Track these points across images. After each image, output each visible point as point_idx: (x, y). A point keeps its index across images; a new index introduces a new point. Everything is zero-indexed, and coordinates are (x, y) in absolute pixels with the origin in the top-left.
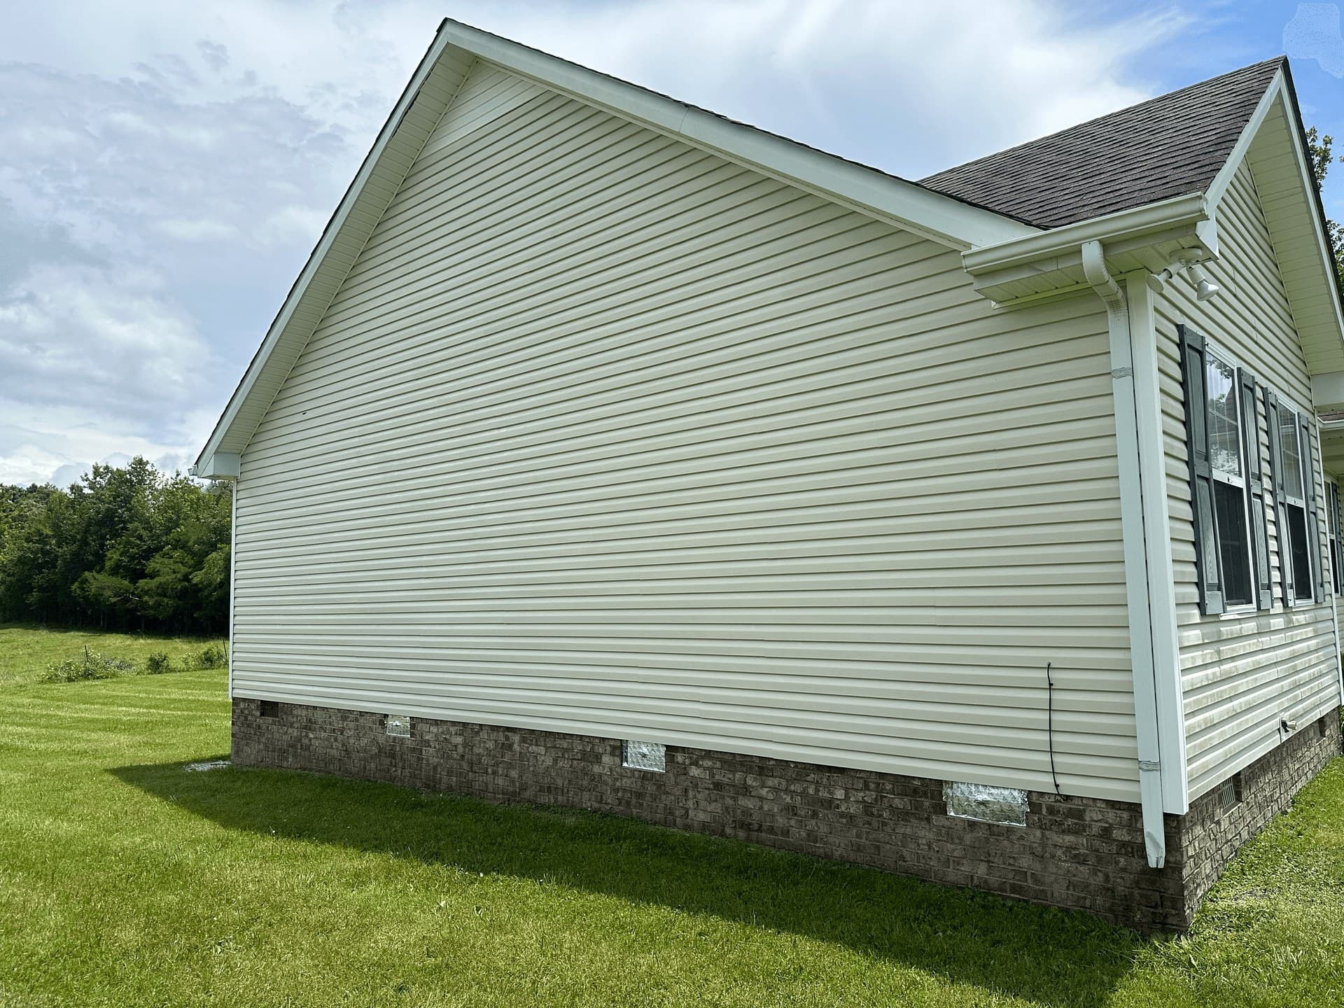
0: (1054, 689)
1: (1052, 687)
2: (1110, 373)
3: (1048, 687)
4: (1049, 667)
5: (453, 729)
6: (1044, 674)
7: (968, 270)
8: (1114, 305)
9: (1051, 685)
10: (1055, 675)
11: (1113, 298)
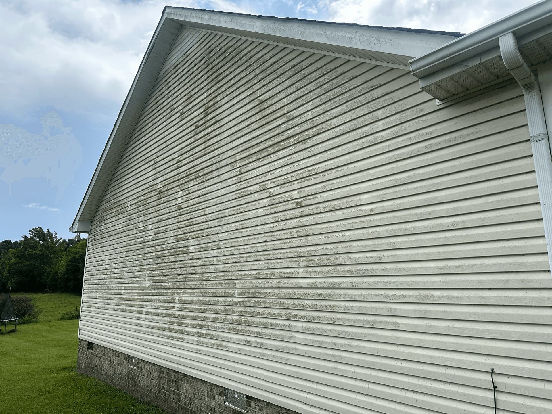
0: (497, 391)
1: (496, 389)
2: (529, 140)
3: (493, 389)
4: (492, 373)
5: (154, 367)
6: (488, 377)
7: (414, 73)
8: (529, 87)
9: (495, 387)
10: (498, 379)
11: (527, 81)
